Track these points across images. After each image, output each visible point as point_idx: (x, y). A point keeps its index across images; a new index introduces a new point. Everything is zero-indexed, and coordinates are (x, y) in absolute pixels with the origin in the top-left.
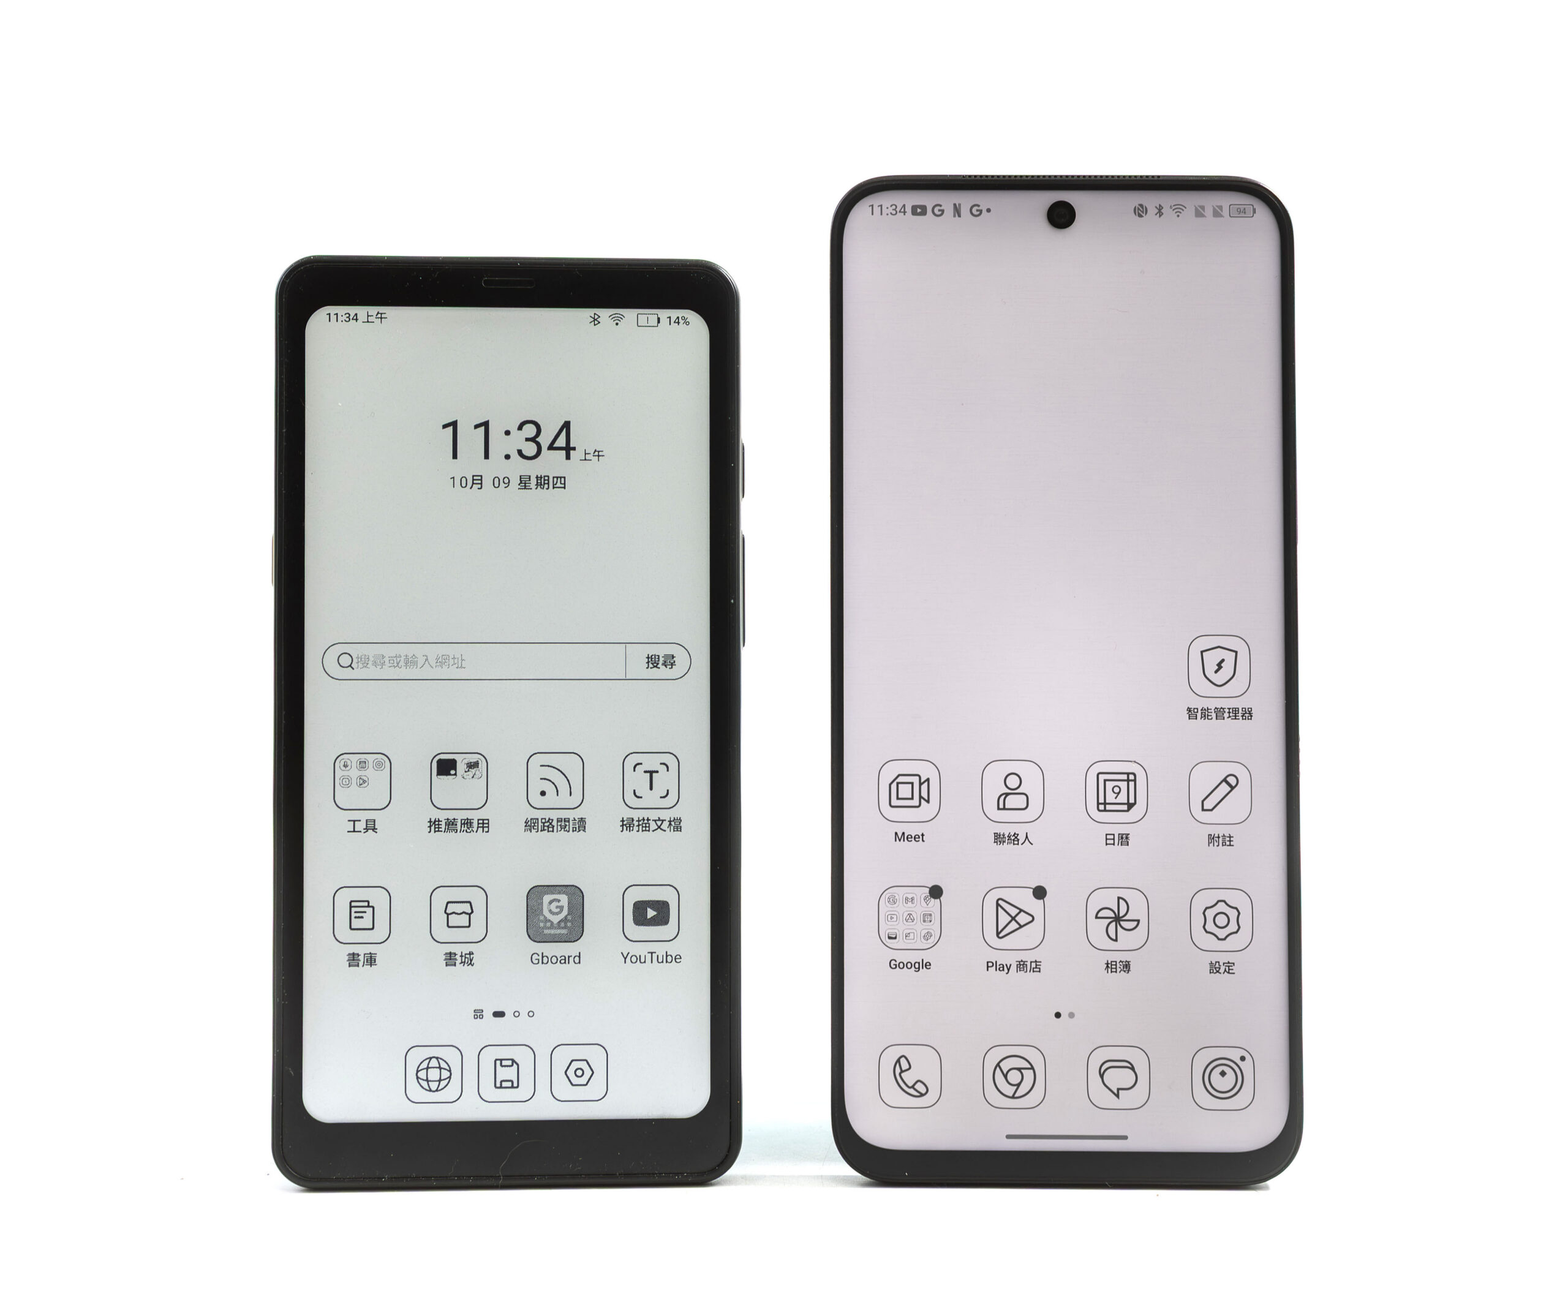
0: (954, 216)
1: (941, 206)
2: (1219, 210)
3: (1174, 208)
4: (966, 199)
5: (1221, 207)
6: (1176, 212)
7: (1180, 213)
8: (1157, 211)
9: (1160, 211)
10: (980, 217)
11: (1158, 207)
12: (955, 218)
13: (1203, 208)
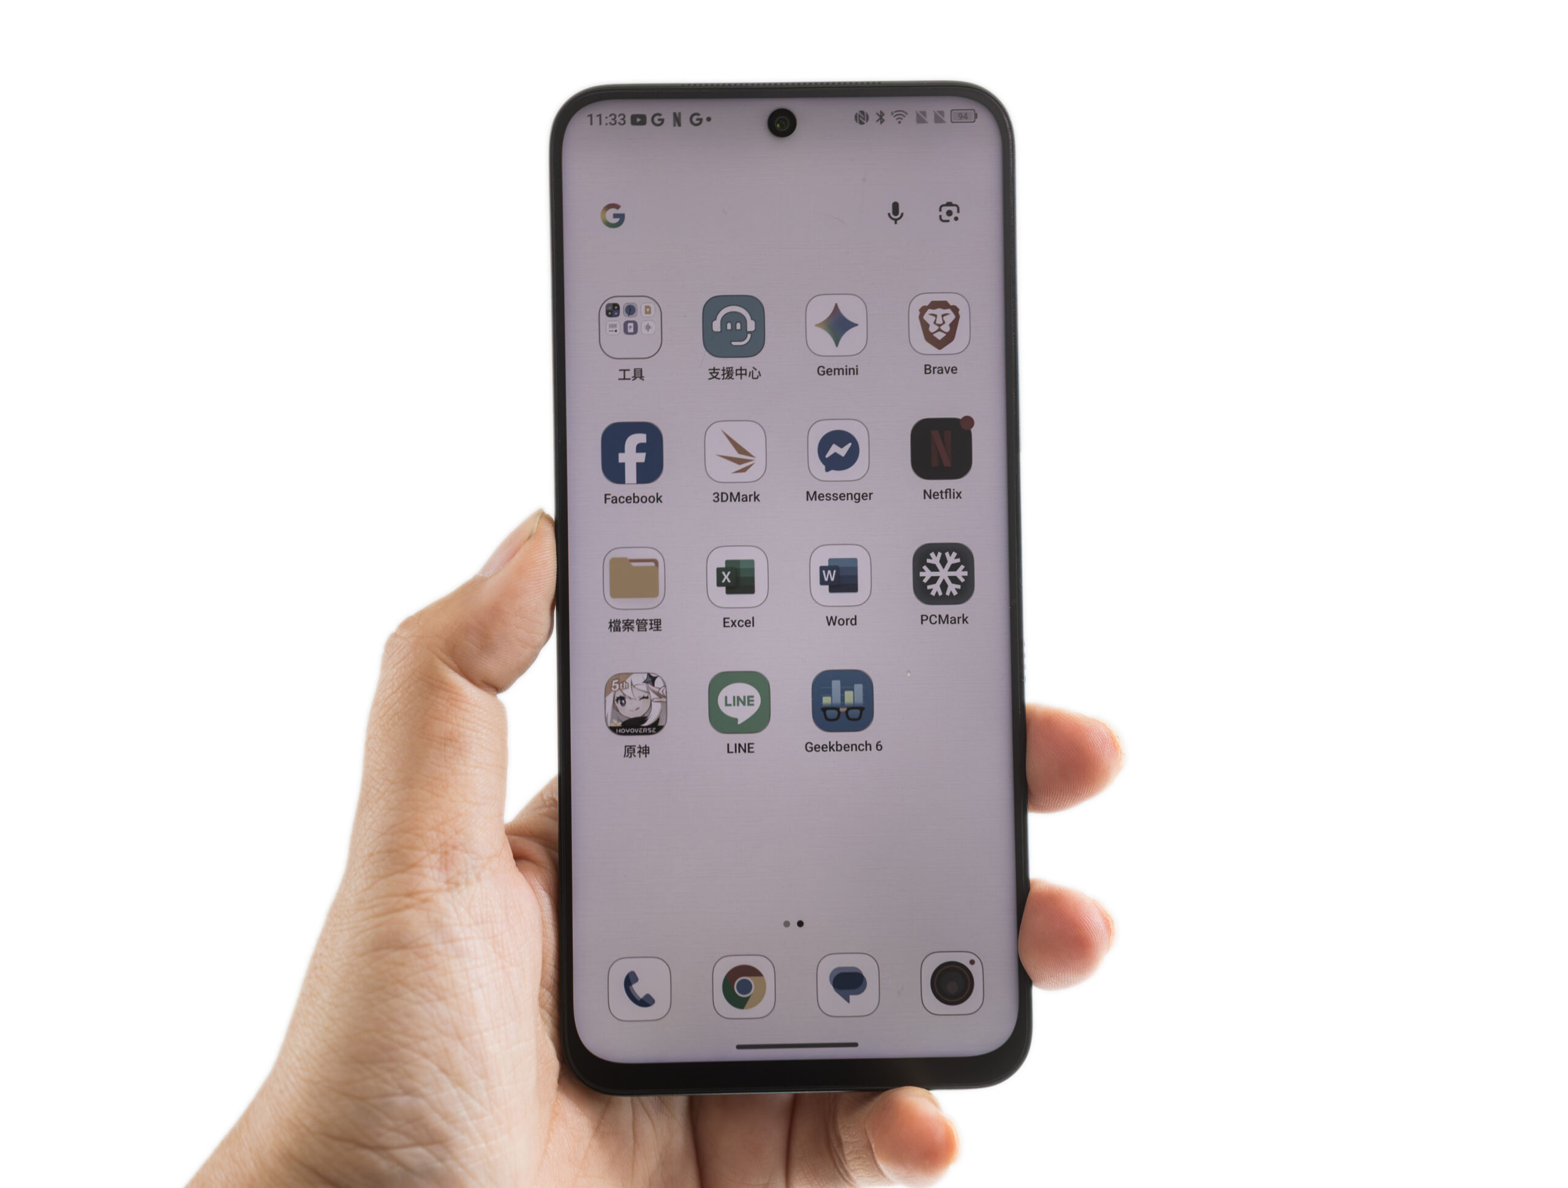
0: (675, 125)
1: (660, 115)
2: (941, 116)
3: (895, 114)
4: (686, 108)
5: (942, 113)
6: (897, 119)
7: (902, 119)
8: (878, 118)
9: (881, 118)
10: (700, 126)
11: (879, 113)
12: (675, 128)
13: (924, 113)
